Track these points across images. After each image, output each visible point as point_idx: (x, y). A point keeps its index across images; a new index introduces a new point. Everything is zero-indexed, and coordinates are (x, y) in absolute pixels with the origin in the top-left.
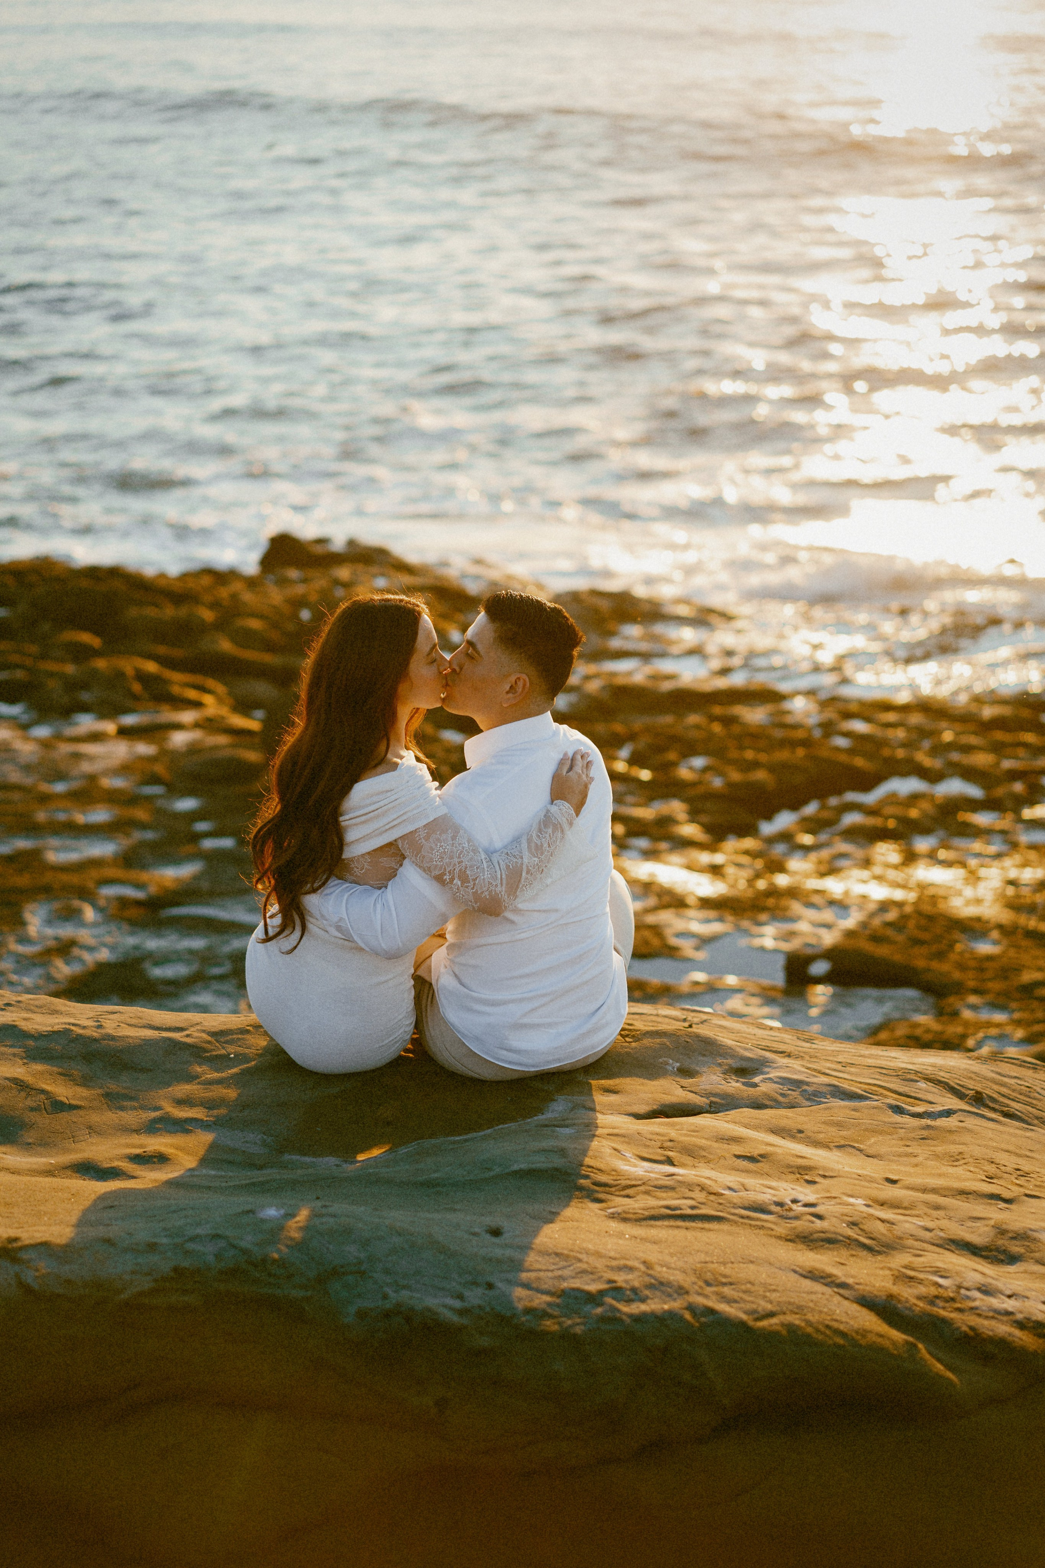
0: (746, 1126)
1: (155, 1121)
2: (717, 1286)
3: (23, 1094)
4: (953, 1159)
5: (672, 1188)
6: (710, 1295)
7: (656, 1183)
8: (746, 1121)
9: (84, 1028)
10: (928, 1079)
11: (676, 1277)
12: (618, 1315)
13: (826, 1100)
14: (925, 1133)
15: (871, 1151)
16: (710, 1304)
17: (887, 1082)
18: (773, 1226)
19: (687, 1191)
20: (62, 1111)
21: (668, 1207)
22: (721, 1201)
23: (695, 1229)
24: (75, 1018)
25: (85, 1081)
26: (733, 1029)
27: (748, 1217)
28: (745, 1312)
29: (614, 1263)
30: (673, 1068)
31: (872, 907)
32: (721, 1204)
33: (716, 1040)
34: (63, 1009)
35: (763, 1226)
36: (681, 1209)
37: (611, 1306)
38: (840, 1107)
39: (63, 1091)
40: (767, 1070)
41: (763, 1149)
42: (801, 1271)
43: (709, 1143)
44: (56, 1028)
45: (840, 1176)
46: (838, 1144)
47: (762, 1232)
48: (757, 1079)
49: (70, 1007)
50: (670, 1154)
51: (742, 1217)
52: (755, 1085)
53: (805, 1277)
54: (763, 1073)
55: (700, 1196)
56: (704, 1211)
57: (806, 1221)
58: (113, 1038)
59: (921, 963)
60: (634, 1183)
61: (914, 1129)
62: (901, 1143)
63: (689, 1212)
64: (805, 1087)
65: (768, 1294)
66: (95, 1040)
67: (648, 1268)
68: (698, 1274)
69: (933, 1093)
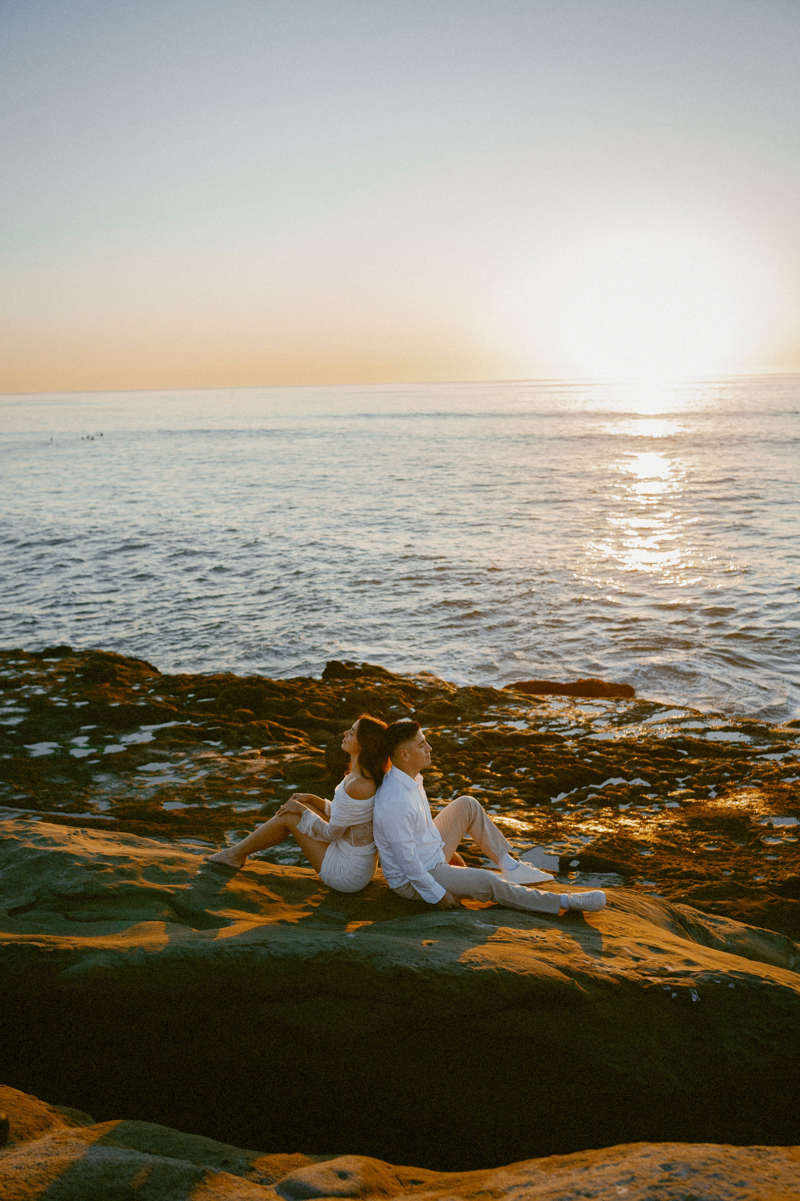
1: (304, 907)
2: (507, 962)
3: (258, 896)
6: (504, 964)
9: (278, 872)
11: (493, 959)
12: (471, 970)
16: (504, 967)
18: (528, 944)
19: (498, 932)
20: (271, 902)
21: (491, 938)
23: (500, 944)
24: (275, 869)
25: (279, 893)
27: (520, 942)
28: (516, 970)
29: (472, 955)
31: (599, 835)
32: (510, 937)
36: (496, 938)
39: (272, 896)
41: (527, 919)
42: (537, 958)
44: (268, 873)
45: (555, 929)
47: (524, 946)
50: (494, 921)
55: (503, 934)
56: (504, 939)
57: (540, 943)
58: (289, 877)
59: (618, 861)
60: (479, 929)
63: (499, 939)
65: (524, 965)
66: (283, 878)
67: (482, 956)
68: (500, 958)
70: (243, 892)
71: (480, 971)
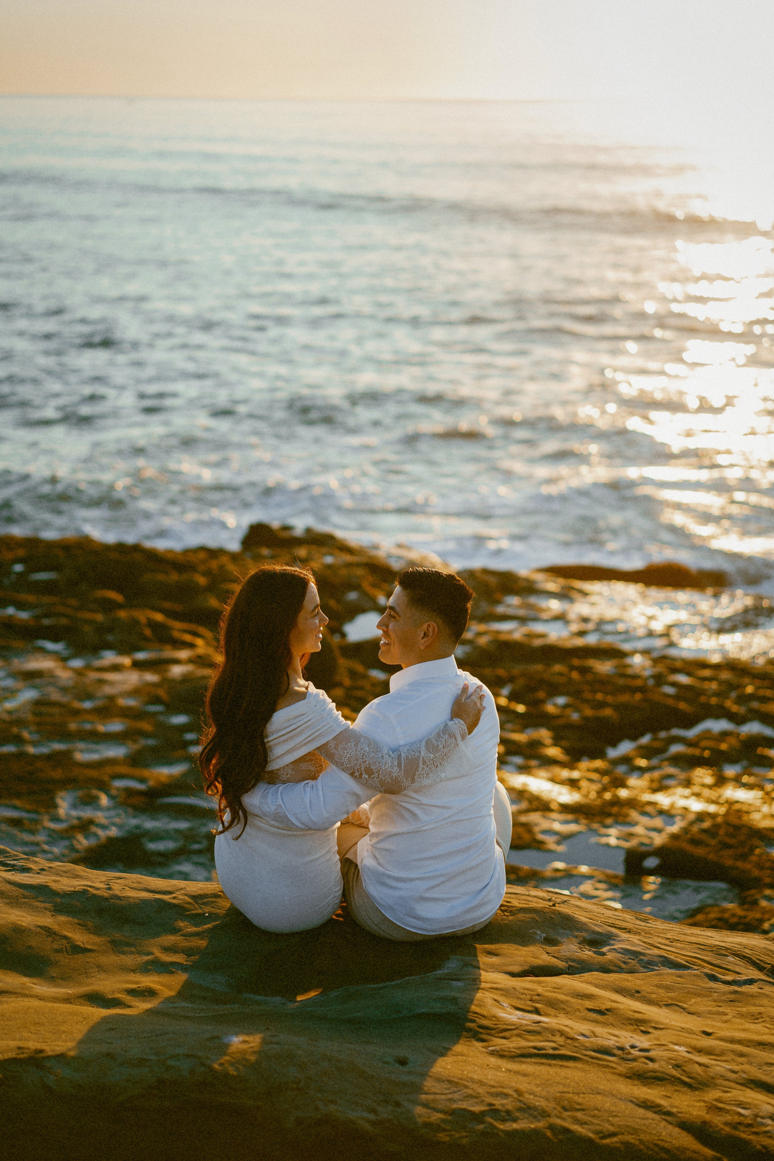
0: (597, 986)
1: (148, 963)
2: (572, 1111)
3: (50, 939)
4: (754, 1017)
5: (538, 1033)
6: (566, 1117)
7: (526, 1028)
8: (597, 982)
9: (98, 889)
10: (735, 954)
11: (541, 1103)
12: (495, 1131)
13: (657, 968)
14: (733, 997)
15: (692, 1010)
16: (566, 1124)
17: (704, 955)
18: (614, 1065)
19: (550, 1035)
20: (78, 953)
21: (535, 1048)
22: (576, 1044)
23: (555, 1065)
24: (92, 881)
25: (97, 931)
26: (587, 909)
27: (597, 1058)
28: (593, 1132)
29: (493, 1090)
30: (541, 938)
31: (691, 817)
32: (576, 1047)
33: (573, 917)
34: (82, 874)
35: (608, 1065)
36: (545, 1050)
37: (491, 1124)
38: (668, 974)
39: (79, 937)
40: (612, 942)
41: (609, 1005)
42: (637, 1102)
43: (568, 998)
44: (77, 889)
45: (667, 1029)
46: (666, 1003)
47: (607, 1070)
48: (605, 949)
49: (88, 873)
50: (538, 1005)
51: (592, 1058)
52: (604, 954)
53: (639, 1106)
54: (608, 945)
55: (560, 1040)
56: (563, 1052)
57: (641, 1063)
58: (119, 898)
59: (729, 862)
60: (509, 1027)
61: (724, 993)
62: (714, 1003)
63: (551, 1052)
64: (642, 957)
65: (611, 1119)
66: (106, 899)
67: (519, 1095)
68: (558, 1100)
69: (740, 966)
70: (18, 930)
71: (513, 1134)
